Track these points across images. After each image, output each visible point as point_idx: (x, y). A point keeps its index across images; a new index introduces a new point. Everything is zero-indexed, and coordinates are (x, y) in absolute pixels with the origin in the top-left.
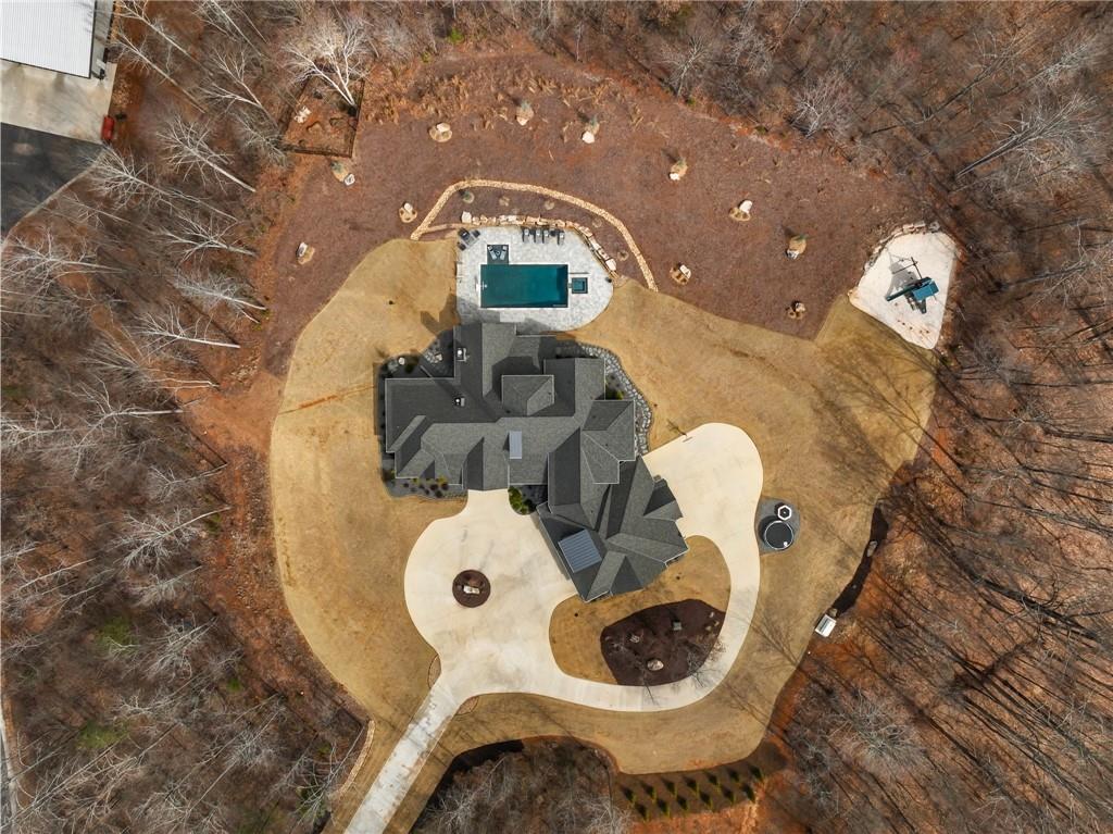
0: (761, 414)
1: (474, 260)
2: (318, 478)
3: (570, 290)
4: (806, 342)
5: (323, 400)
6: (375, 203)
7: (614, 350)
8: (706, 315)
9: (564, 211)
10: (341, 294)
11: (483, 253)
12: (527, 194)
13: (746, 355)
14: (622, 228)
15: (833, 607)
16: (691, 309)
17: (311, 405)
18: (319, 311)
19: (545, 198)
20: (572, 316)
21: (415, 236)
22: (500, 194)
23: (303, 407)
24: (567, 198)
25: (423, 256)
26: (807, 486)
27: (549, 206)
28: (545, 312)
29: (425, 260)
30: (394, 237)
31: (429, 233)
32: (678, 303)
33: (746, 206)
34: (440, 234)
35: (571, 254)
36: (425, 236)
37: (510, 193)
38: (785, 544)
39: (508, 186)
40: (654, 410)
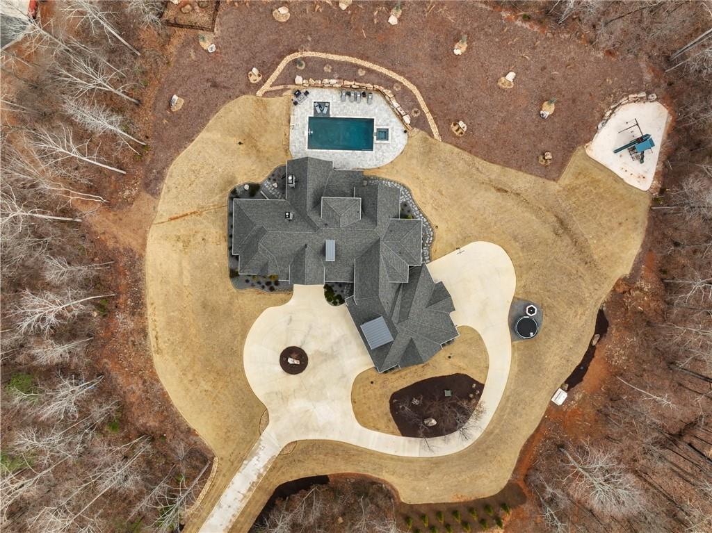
0: (517, 236)
1: (303, 112)
2: (181, 274)
3: (375, 137)
4: (552, 182)
5: (187, 215)
6: (231, 67)
7: (407, 184)
8: (477, 160)
9: (372, 77)
10: (203, 135)
11: (311, 107)
12: (346, 63)
13: (506, 191)
14: (416, 92)
15: (566, 382)
16: (466, 155)
17: (177, 218)
18: (185, 148)
19: (359, 67)
20: (376, 157)
21: (260, 93)
22: (325, 62)
23: (172, 219)
24: (376, 67)
25: (265, 108)
26: (549, 291)
27: (361, 73)
28: (356, 154)
29: (267, 112)
30: (244, 94)
31: (271, 91)
32: (456, 150)
33: (511, 76)
34: (279, 93)
35: (376, 111)
36: (266, 94)
37: (332, 62)
38: (531, 334)
39: (331, 57)
40: (435, 229)
